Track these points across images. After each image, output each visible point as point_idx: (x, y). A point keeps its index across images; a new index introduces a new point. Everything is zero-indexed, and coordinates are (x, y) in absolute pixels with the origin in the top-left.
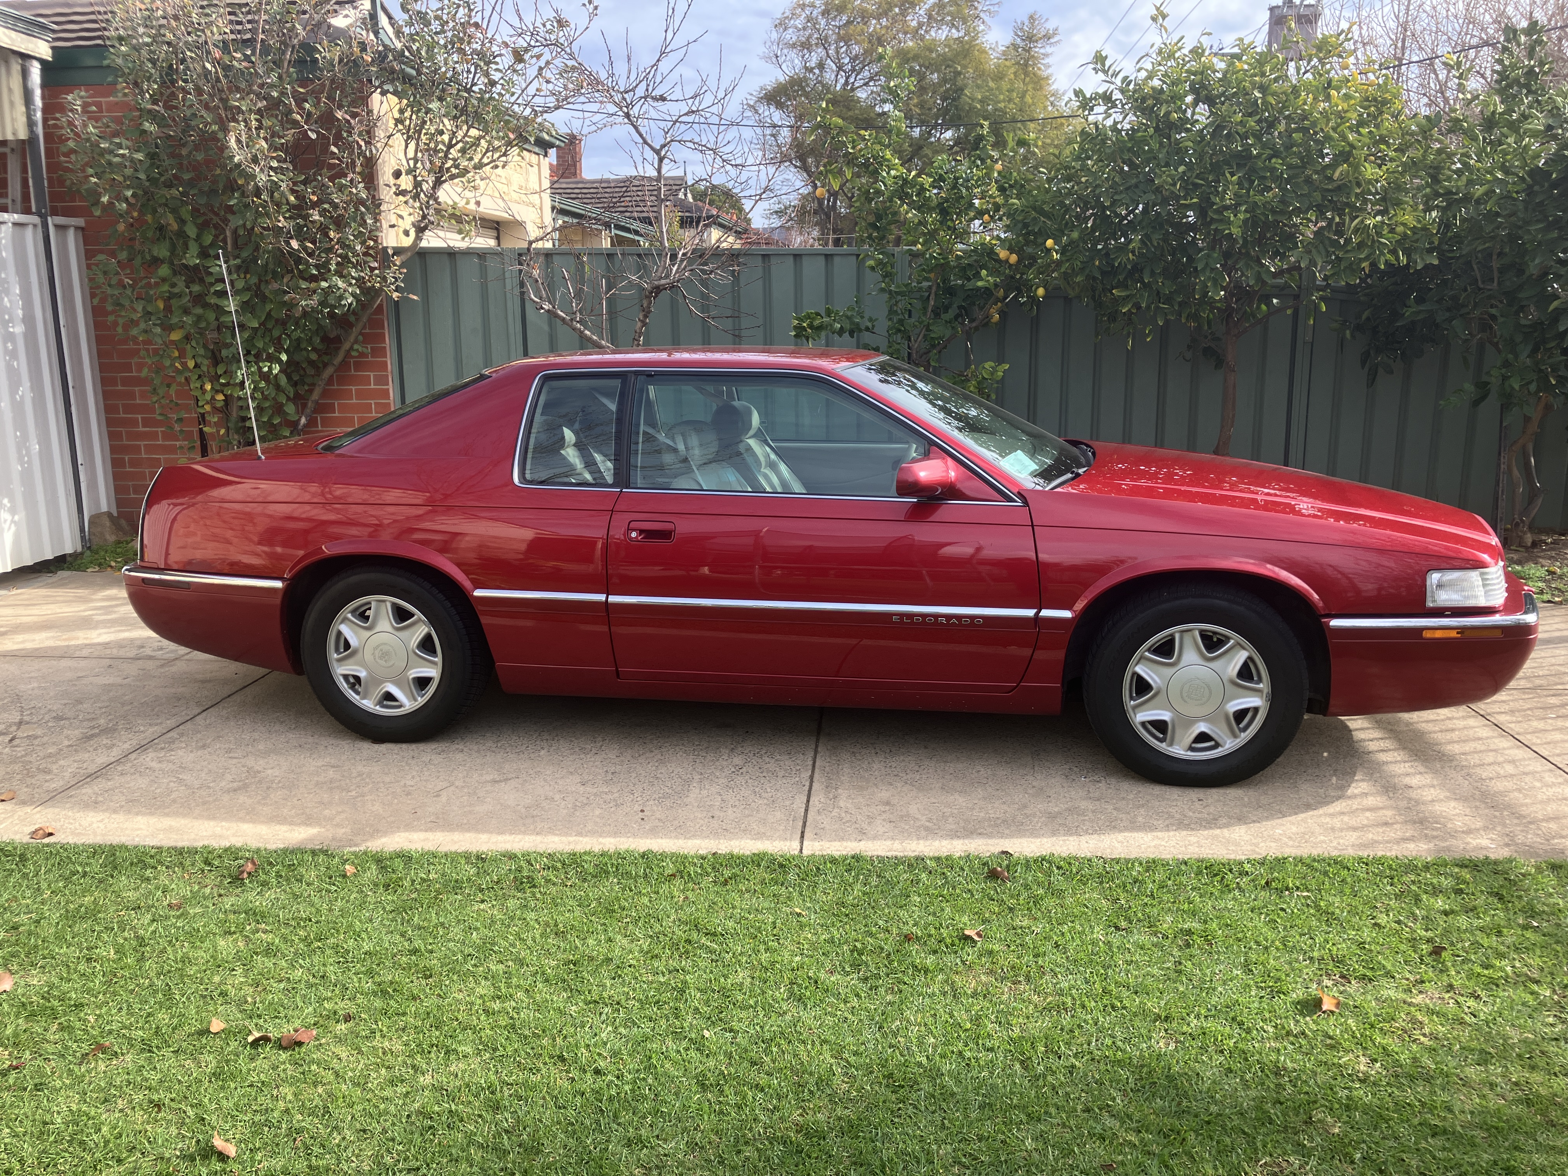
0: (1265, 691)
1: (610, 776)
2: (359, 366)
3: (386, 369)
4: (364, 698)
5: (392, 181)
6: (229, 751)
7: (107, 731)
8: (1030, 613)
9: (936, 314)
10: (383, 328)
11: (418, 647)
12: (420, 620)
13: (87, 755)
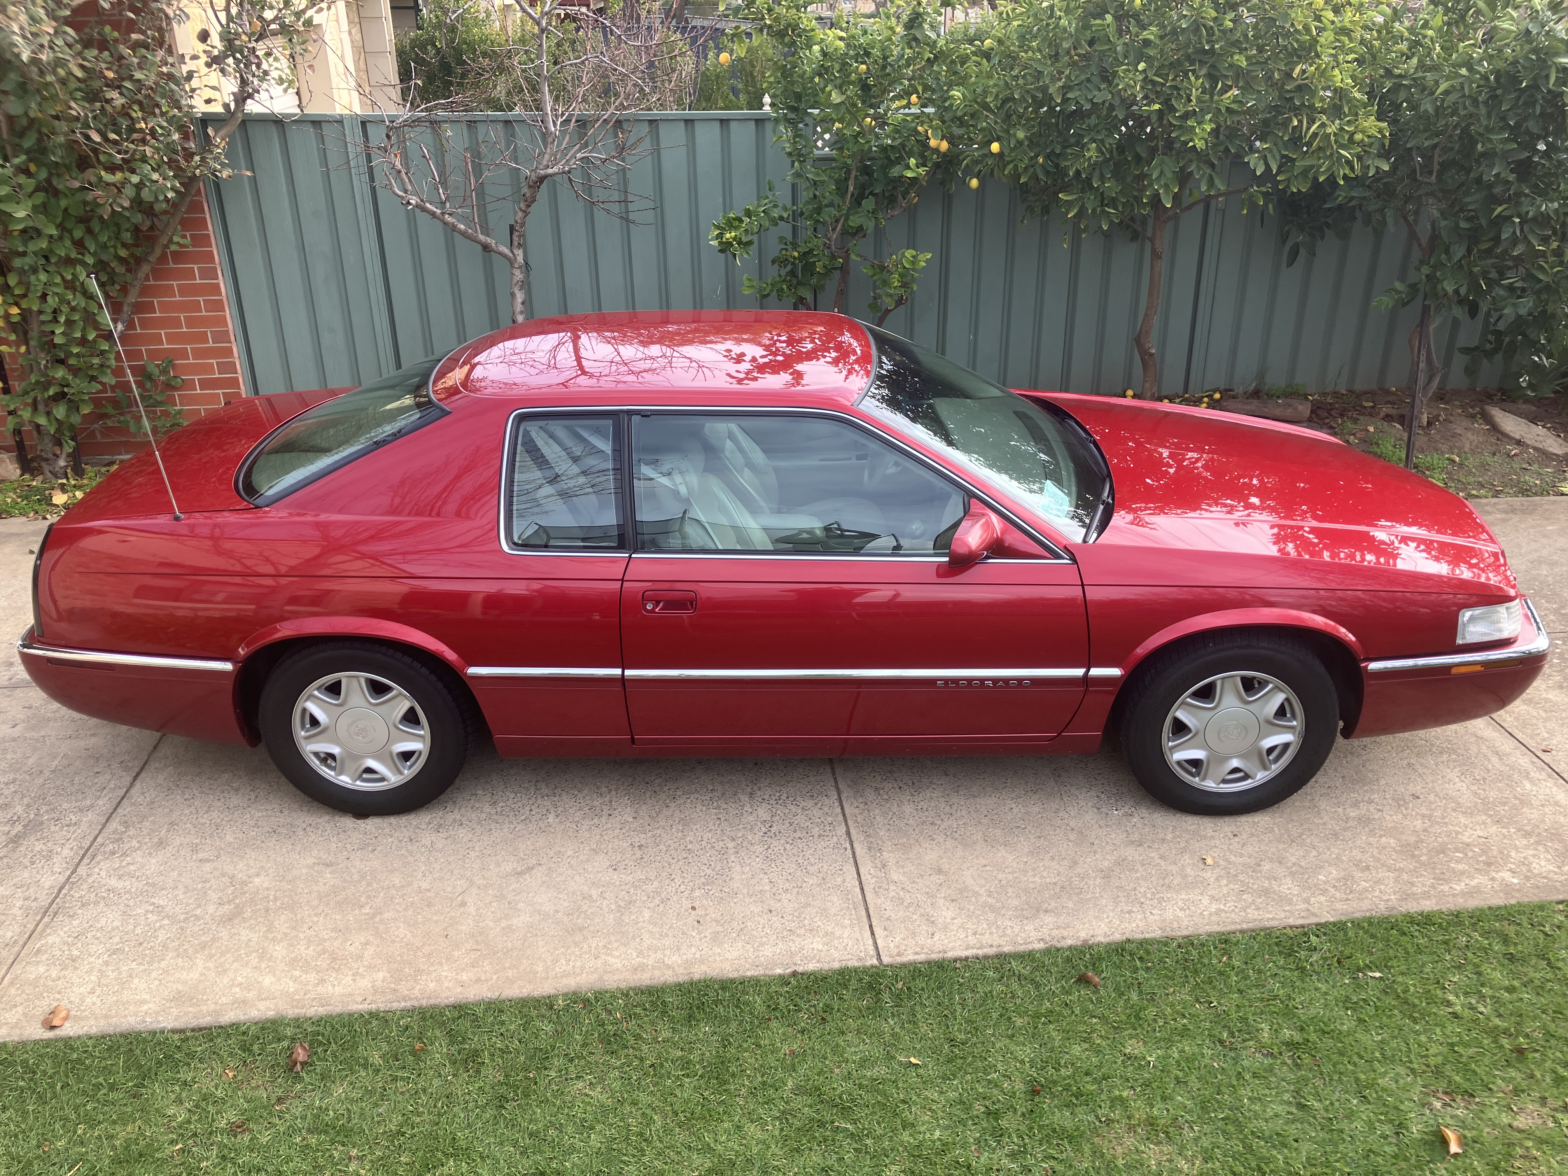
0: (1298, 728)
1: (639, 854)
2: (178, 257)
3: (213, 262)
4: (340, 774)
5: (201, 47)
6: (195, 849)
7: (33, 827)
8: (1079, 672)
9: (858, 201)
10: (203, 212)
11: (401, 722)
12: (400, 694)
13: (26, 874)
